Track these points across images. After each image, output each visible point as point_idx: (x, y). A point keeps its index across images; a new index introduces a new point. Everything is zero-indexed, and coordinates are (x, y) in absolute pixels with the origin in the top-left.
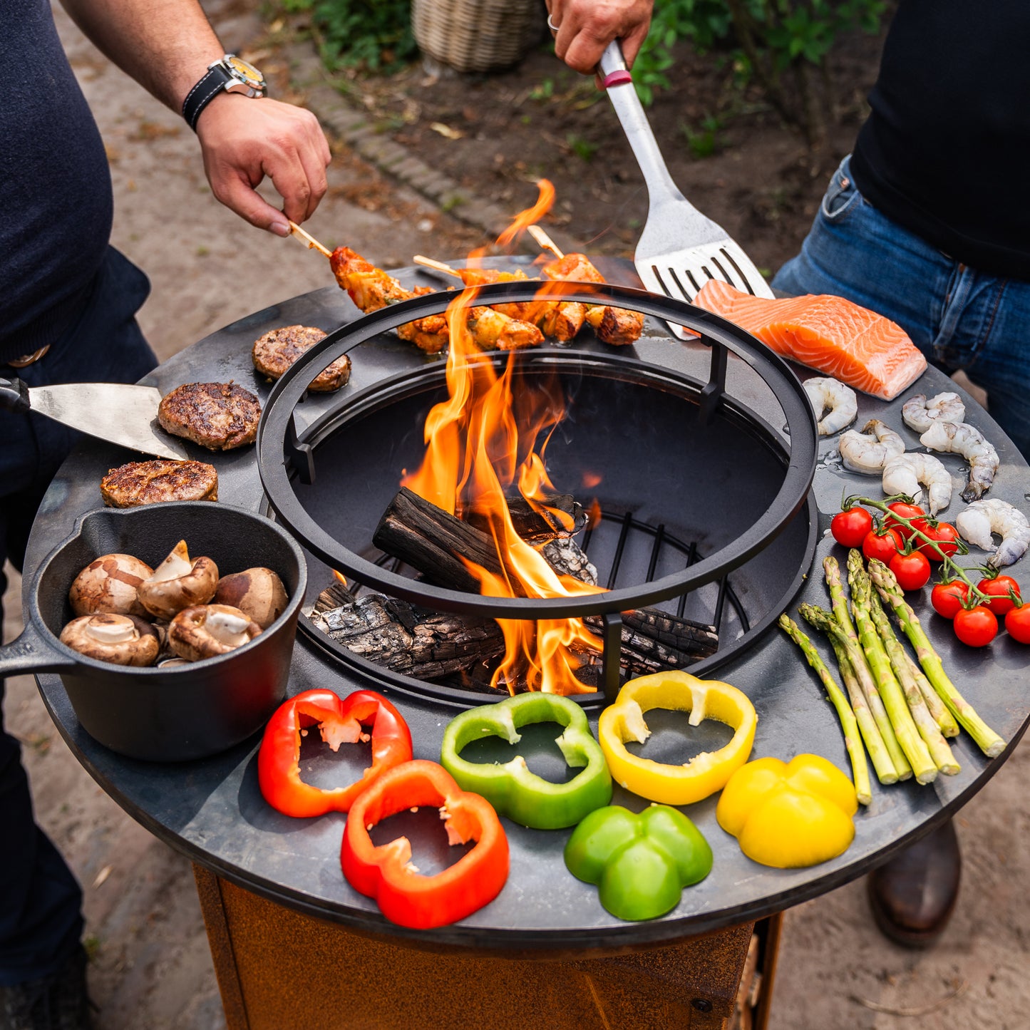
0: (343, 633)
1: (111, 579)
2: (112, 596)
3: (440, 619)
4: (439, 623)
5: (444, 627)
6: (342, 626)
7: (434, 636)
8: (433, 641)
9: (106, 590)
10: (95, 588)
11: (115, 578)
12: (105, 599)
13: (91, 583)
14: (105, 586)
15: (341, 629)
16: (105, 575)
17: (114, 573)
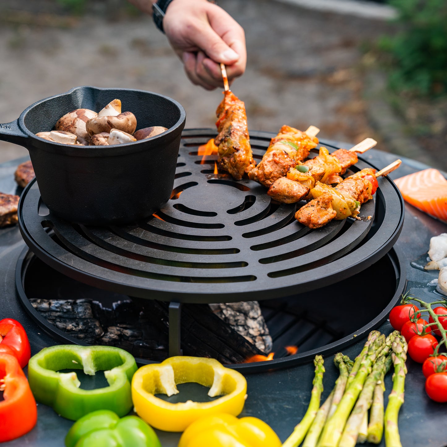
0: (58, 314)
1: (78, 119)
2: (76, 128)
3: (128, 326)
4: (126, 328)
5: (128, 332)
6: (58, 310)
7: (119, 335)
8: (117, 338)
9: (73, 124)
10: (69, 122)
11: (81, 119)
12: (71, 129)
13: (67, 119)
14: (74, 122)
15: (57, 312)
16: (76, 116)
17: (81, 116)
